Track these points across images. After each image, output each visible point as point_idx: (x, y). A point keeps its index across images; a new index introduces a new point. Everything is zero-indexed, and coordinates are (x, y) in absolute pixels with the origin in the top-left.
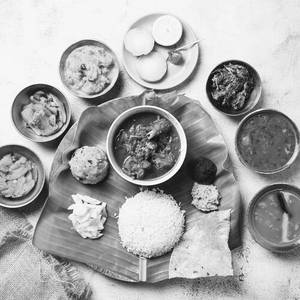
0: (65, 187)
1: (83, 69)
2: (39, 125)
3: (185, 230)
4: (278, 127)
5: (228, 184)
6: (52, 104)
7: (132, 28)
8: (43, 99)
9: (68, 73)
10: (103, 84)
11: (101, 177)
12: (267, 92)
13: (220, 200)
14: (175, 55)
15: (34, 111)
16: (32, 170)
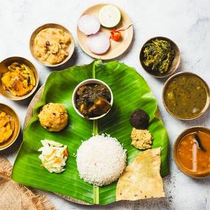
0: (35, 134)
1: (48, 45)
2: (15, 87)
3: (127, 164)
4: (193, 85)
5: (159, 128)
6: (25, 72)
7: (84, 14)
8: (18, 68)
9: (36, 48)
10: (63, 56)
11: (63, 126)
13: (152, 140)
14: (116, 34)
15: (11, 77)
16: (10, 122)
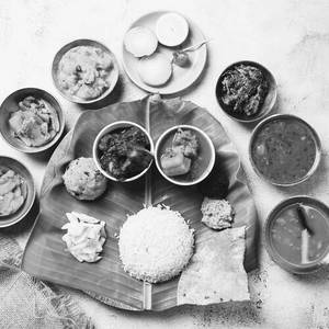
0: (58, 204)
1: (79, 71)
2: (29, 134)
3: (194, 250)
4: (295, 135)
5: (243, 197)
6: (44, 110)
7: (134, 26)
8: (33, 106)
9: (62, 75)
10: (100, 88)
11: (99, 192)
12: (282, 97)
13: (233, 216)
14: (181, 56)
15: (23, 119)
16: (20, 185)
